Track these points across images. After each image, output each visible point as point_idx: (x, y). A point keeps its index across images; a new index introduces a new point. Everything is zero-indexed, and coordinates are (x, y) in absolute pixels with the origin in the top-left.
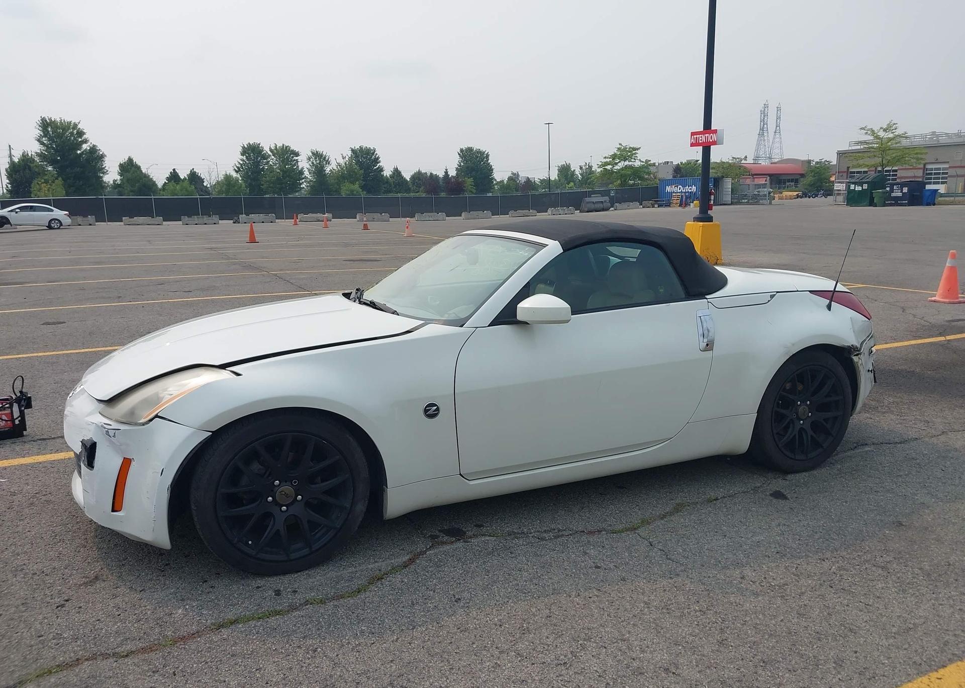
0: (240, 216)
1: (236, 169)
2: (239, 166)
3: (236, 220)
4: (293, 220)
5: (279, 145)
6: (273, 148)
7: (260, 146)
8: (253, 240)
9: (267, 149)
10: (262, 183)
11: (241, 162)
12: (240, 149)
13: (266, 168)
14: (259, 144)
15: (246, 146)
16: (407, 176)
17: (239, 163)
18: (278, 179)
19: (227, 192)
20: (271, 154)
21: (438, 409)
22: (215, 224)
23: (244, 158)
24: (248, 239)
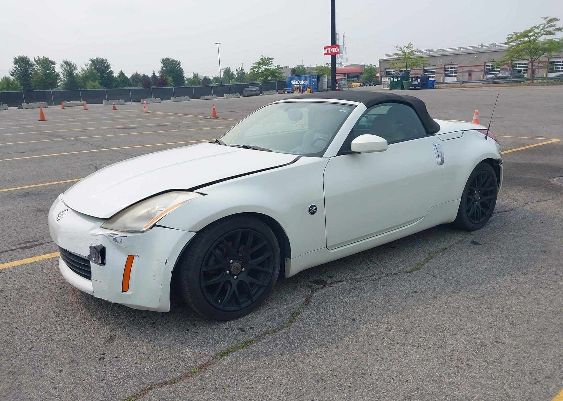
0: (23, 104)
1: (12, 73)
2: (14, 71)
3: (20, 107)
4: (61, 106)
5: (41, 57)
6: (36, 60)
7: (28, 58)
8: (43, 119)
9: (32, 60)
10: (31, 82)
11: (15, 69)
12: (13, 60)
13: (33, 72)
14: (27, 57)
15: (17, 58)
16: (129, 76)
17: (13, 69)
18: (42, 79)
19: (8, 88)
20: (36, 63)
21: (316, 209)
22: (5, 110)
23: (17, 66)
24: (39, 118)
